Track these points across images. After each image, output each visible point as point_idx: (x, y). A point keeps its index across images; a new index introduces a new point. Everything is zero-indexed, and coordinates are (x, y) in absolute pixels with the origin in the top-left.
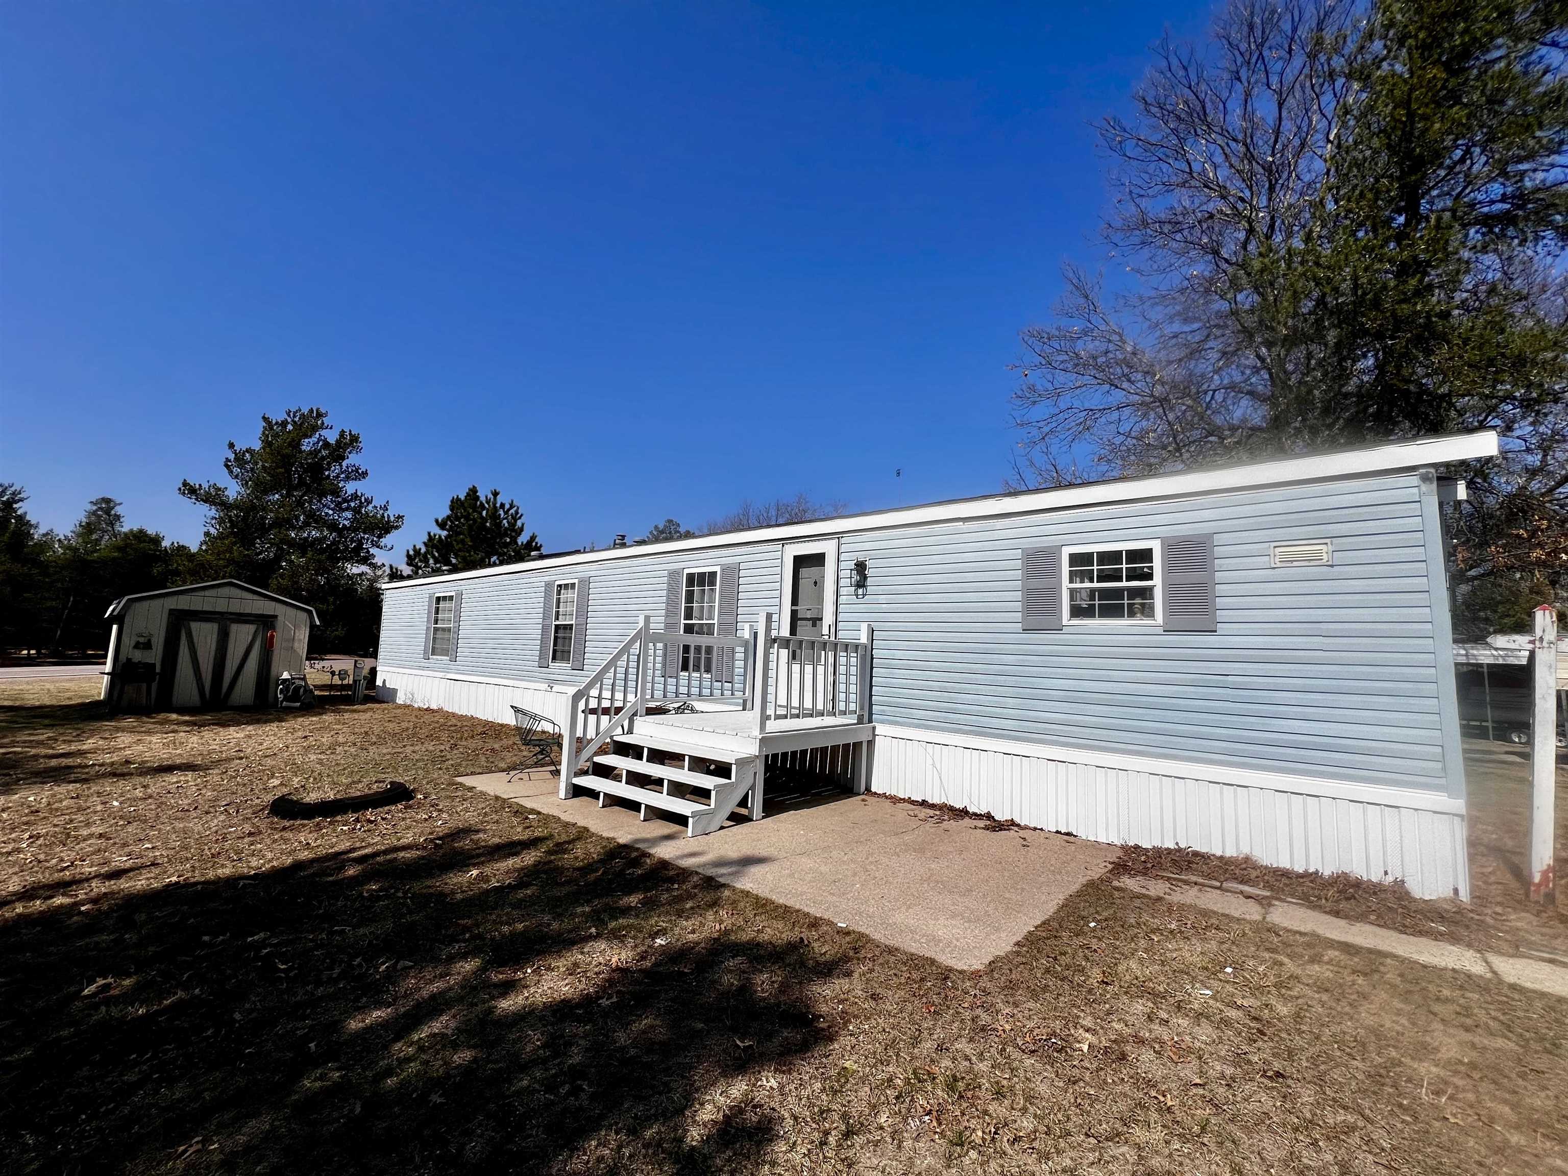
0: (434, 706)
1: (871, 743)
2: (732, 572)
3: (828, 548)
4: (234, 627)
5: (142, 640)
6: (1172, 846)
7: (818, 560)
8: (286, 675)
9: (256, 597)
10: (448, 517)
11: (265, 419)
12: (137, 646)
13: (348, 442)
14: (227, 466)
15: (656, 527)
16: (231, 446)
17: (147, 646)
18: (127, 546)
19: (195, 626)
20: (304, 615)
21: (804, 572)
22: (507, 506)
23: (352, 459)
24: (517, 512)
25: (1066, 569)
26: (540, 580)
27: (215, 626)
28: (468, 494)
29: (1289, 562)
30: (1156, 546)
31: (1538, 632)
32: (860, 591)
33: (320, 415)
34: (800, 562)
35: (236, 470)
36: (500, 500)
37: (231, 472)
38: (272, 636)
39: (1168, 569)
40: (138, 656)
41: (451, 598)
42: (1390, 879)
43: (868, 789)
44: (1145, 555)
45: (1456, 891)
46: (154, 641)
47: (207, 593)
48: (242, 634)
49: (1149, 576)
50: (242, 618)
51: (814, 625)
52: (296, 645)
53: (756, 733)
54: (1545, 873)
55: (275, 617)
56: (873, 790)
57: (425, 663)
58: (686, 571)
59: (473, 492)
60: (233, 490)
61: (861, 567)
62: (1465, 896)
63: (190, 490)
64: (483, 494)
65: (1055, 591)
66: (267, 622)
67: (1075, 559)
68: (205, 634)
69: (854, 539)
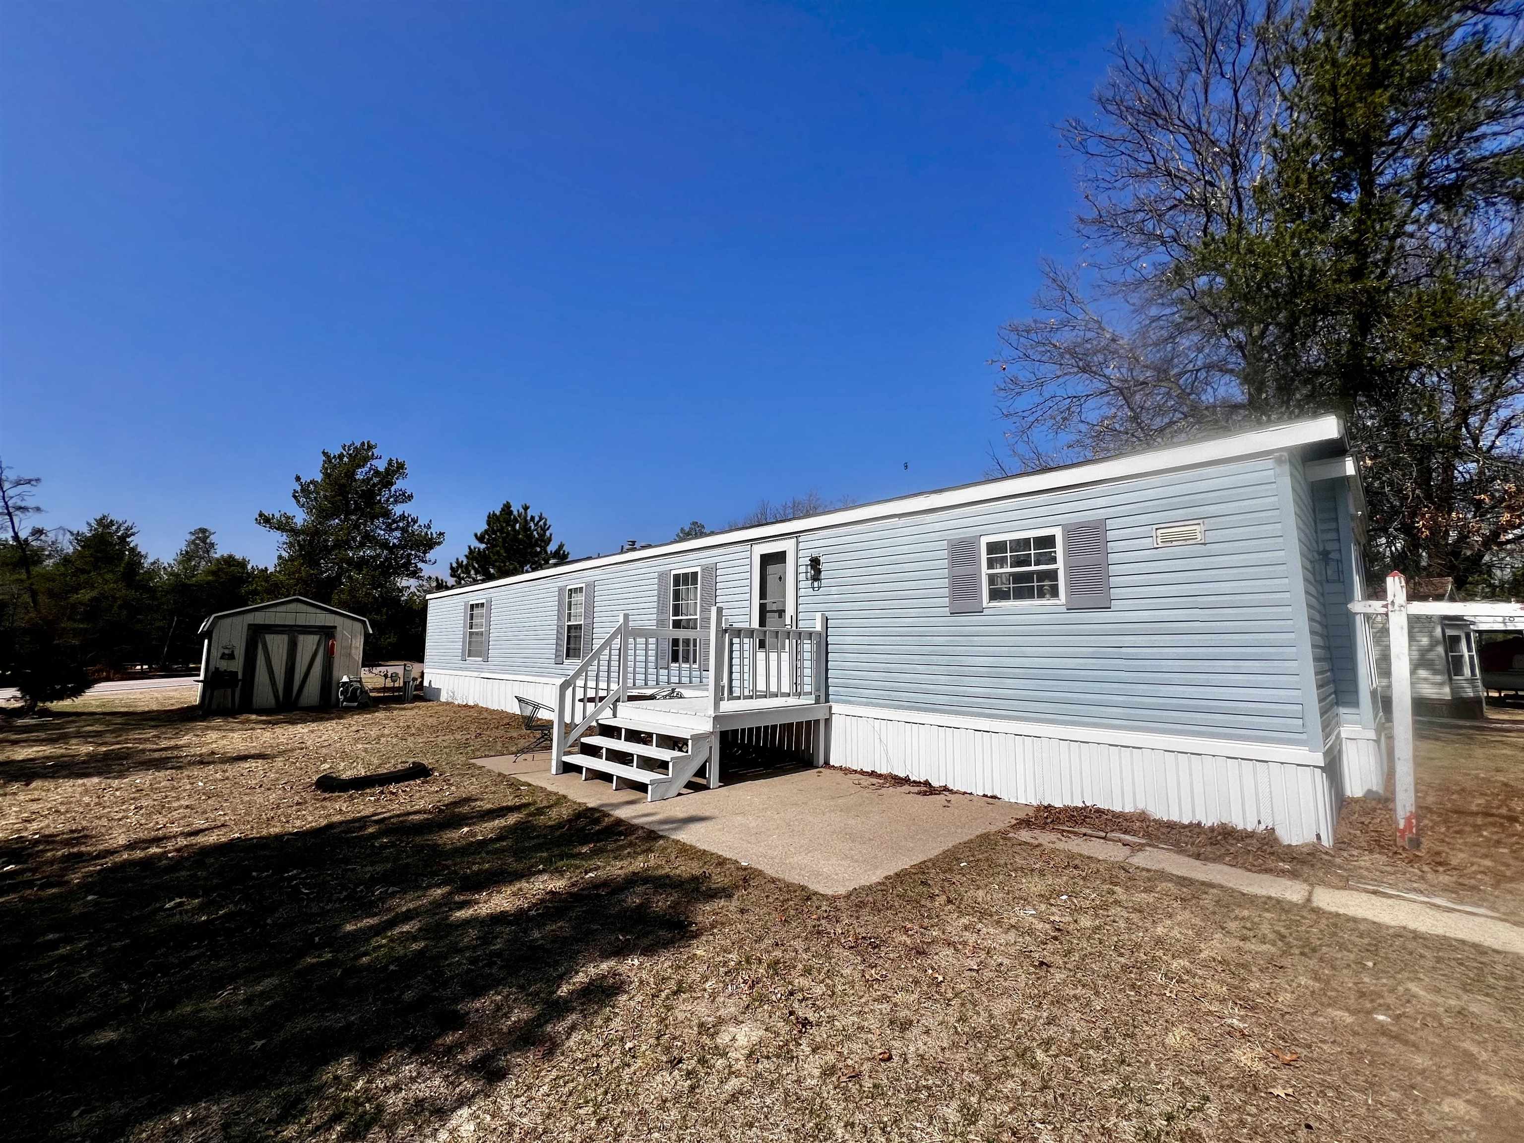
0: (471, 703)
1: (828, 722)
2: (711, 571)
3: (787, 546)
4: (301, 638)
5: (227, 651)
6: (1081, 805)
7: (780, 557)
8: (345, 679)
9: (318, 611)
10: (486, 531)
11: (325, 454)
12: (223, 656)
13: (396, 469)
14: (295, 497)
15: (682, 530)
16: (298, 479)
17: (231, 657)
18: (219, 570)
19: (269, 638)
20: (359, 626)
21: (771, 569)
22: (537, 519)
23: (399, 484)
24: (545, 524)
25: (984, 557)
26: (553, 586)
27: (285, 638)
28: (503, 510)
29: (1168, 541)
30: (1058, 532)
31: (1390, 597)
32: (816, 584)
33: (370, 447)
34: (767, 560)
35: (303, 500)
36: (530, 513)
37: (298, 501)
38: (333, 645)
39: (1068, 552)
40: (224, 665)
41: (482, 604)
42: (1262, 827)
43: (827, 763)
44: (1048, 542)
45: (1318, 837)
46: (236, 653)
47: (279, 609)
48: (308, 644)
49: (1054, 560)
50: (307, 630)
51: (780, 617)
52: (353, 651)
53: (711, 713)
54: (1408, 820)
55: (335, 627)
56: (832, 763)
57: (462, 664)
58: (673, 572)
59: (507, 508)
60: (300, 517)
61: (815, 563)
62: (1327, 841)
63: (265, 520)
64: (516, 509)
65: (974, 578)
66: (328, 632)
67: (993, 548)
68: (277, 645)
69: (809, 537)
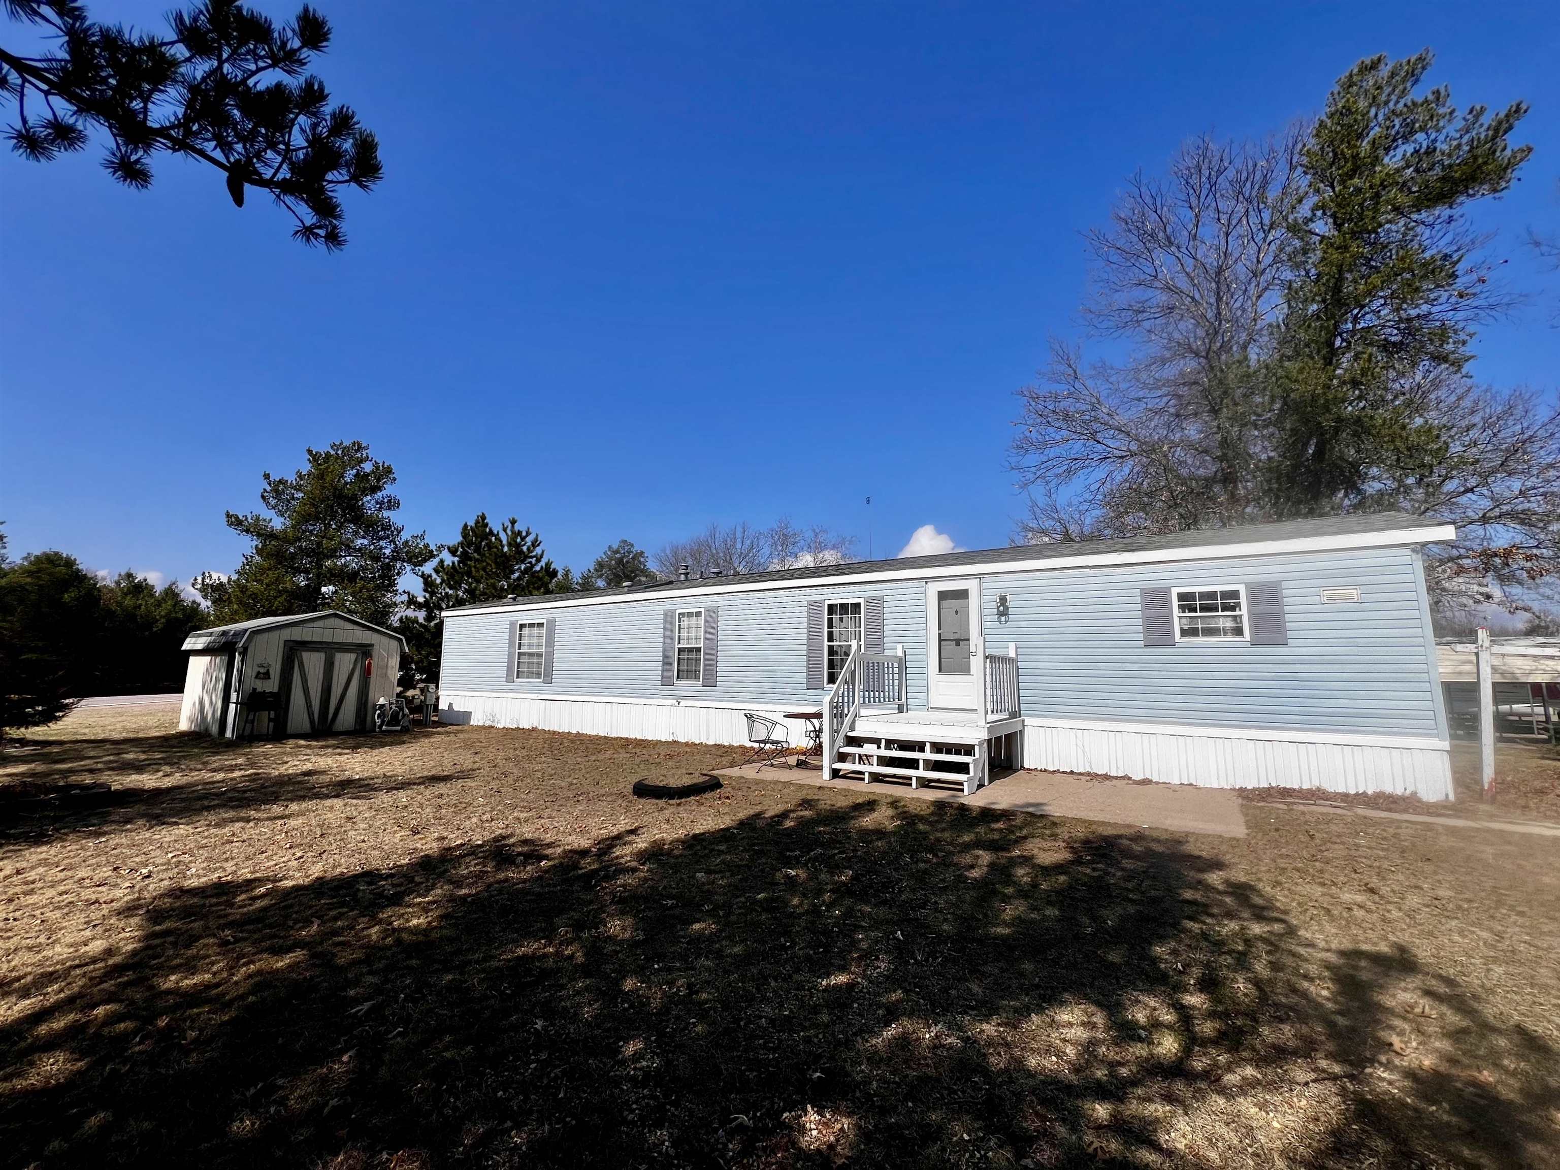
0: (526, 725)
1: (1022, 732)
2: (876, 603)
3: (971, 585)
4: (338, 656)
5: (262, 670)
6: (1266, 786)
7: (963, 594)
8: (382, 701)
9: (356, 627)
10: (461, 544)
11: (310, 452)
12: (258, 676)
13: (384, 473)
14: (263, 497)
15: (610, 547)
16: (267, 476)
17: (267, 676)
19: (306, 656)
20: (395, 644)
21: (945, 603)
22: (524, 534)
23: (389, 490)
24: (536, 540)
25: (1175, 603)
26: (661, 608)
27: (322, 656)
28: (477, 522)
29: (1332, 600)
30: (1242, 589)
32: (1003, 619)
33: (360, 448)
34: (943, 596)
35: (273, 502)
36: (517, 527)
37: (268, 504)
38: (370, 664)
39: (1251, 604)
40: (261, 686)
41: (540, 625)
42: (1408, 792)
43: (1022, 766)
44: (1235, 594)
45: (1447, 795)
46: (272, 672)
47: (316, 624)
48: (345, 662)
49: (1238, 608)
50: (344, 648)
51: (958, 644)
52: (389, 672)
53: (982, 723)
54: (1490, 783)
55: (372, 645)
56: (1026, 765)
57: (511, 686)
58: (827, 602)
59: (482, 521)
61: (1003, 600)
62: (1452, 797)
63: (235, 522)
65: (1169, 618)
66: (365, 651)
67: (1182, 597)
68: (313, 662)
69: (994, 579)
